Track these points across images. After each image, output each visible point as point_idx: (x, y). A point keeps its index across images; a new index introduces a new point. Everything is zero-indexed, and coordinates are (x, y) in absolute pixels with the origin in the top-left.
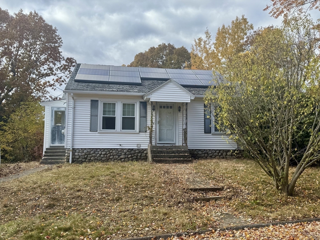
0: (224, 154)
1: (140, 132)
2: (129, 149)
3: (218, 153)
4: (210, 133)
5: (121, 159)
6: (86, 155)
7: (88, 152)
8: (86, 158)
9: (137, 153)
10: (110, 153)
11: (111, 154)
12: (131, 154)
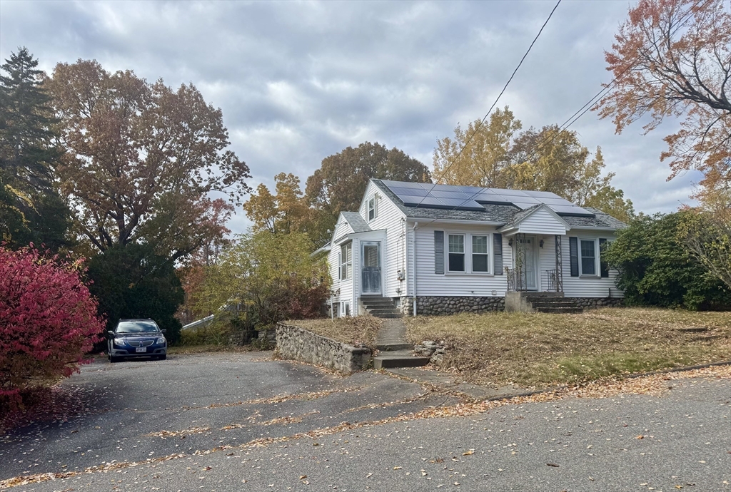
0: (594, 303)
1: (495, 274)
2: (483, 297)
3: (587, 302)
4: (578, 276)
5: (474, 310)
6: (431, 305)
7: (434, 301)
8: (431, 310)
9: (492, 302)
10: (459, 303)
11: (462, 304)
12: (485, 304)
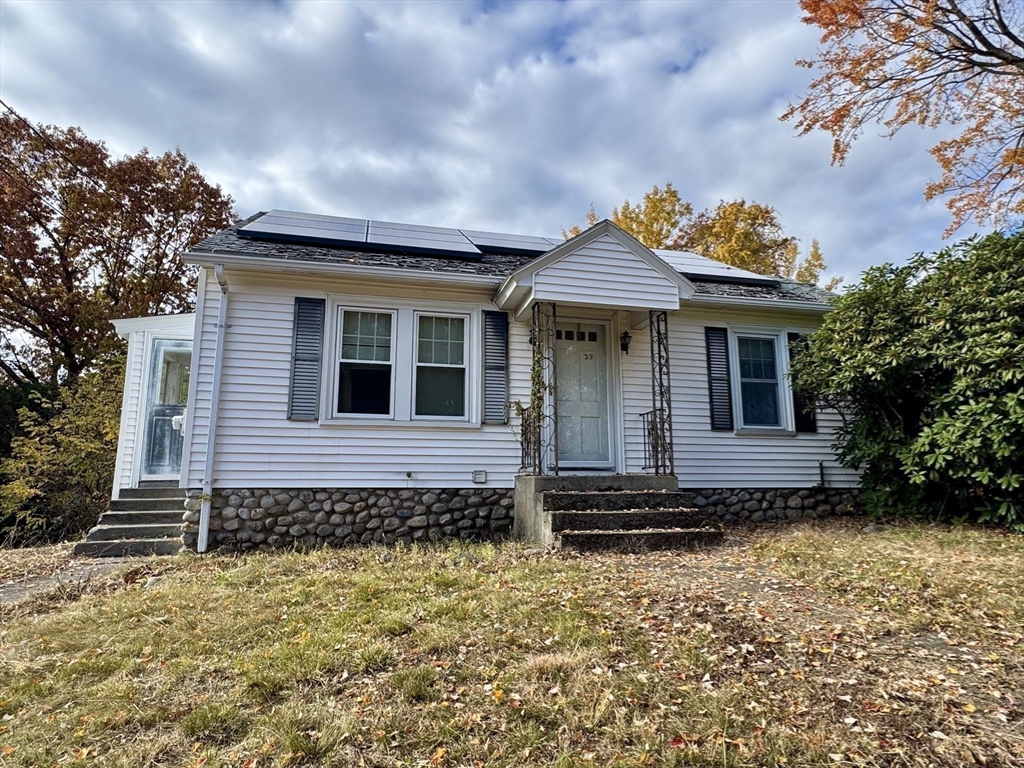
0: (779, 503)
1: (483, 423)
2: (444, 490)
3: (760, 501)
4: (730, 428)
5: (413, 529)
6: (270, 515)
7: (277, 502)
8: (268, 530)
9: (474, 505)
10: (368, 507)
11: (374, 511)
12: (450, 511)
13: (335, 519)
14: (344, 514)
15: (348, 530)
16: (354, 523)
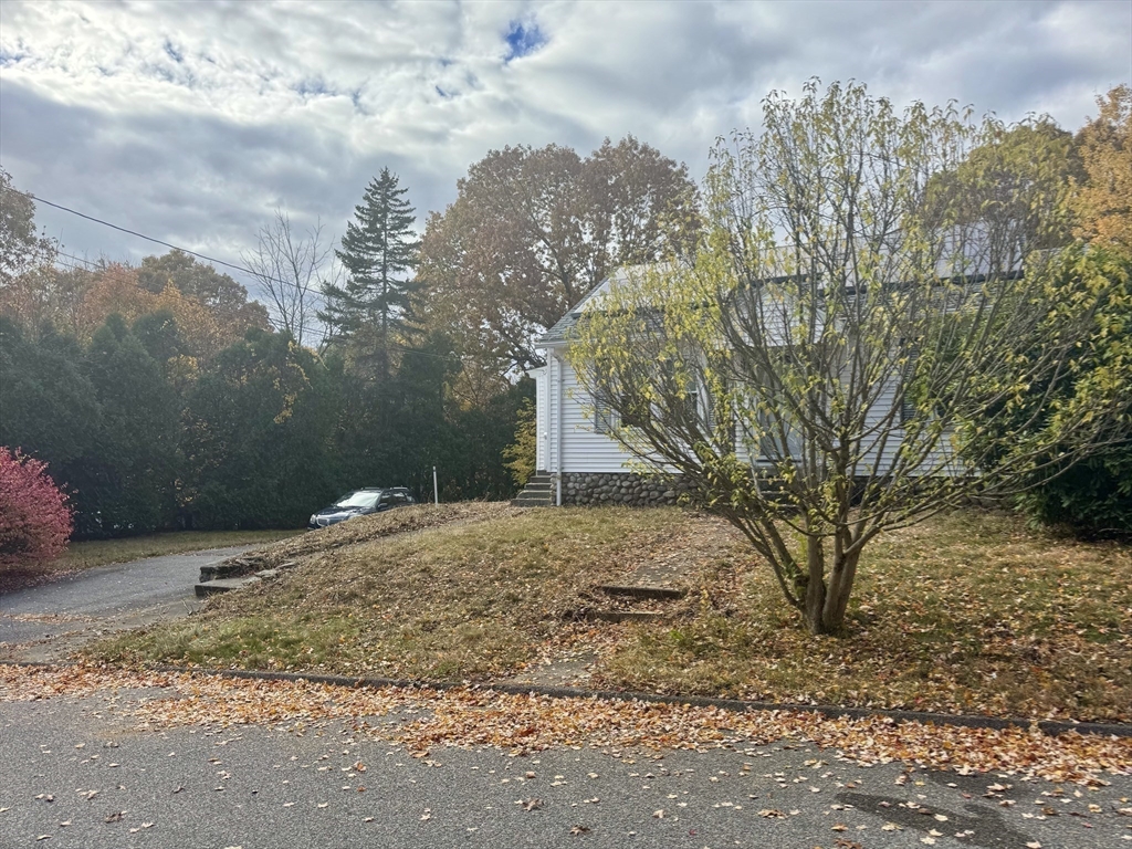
6: (590, 488)
7: (593, 480)
8: (589, 496)
10: (639, 485)
11: (644, 487)
13: (623, 491)
14: (628, 488)
15: (630, 497)
16: (633, 494)
